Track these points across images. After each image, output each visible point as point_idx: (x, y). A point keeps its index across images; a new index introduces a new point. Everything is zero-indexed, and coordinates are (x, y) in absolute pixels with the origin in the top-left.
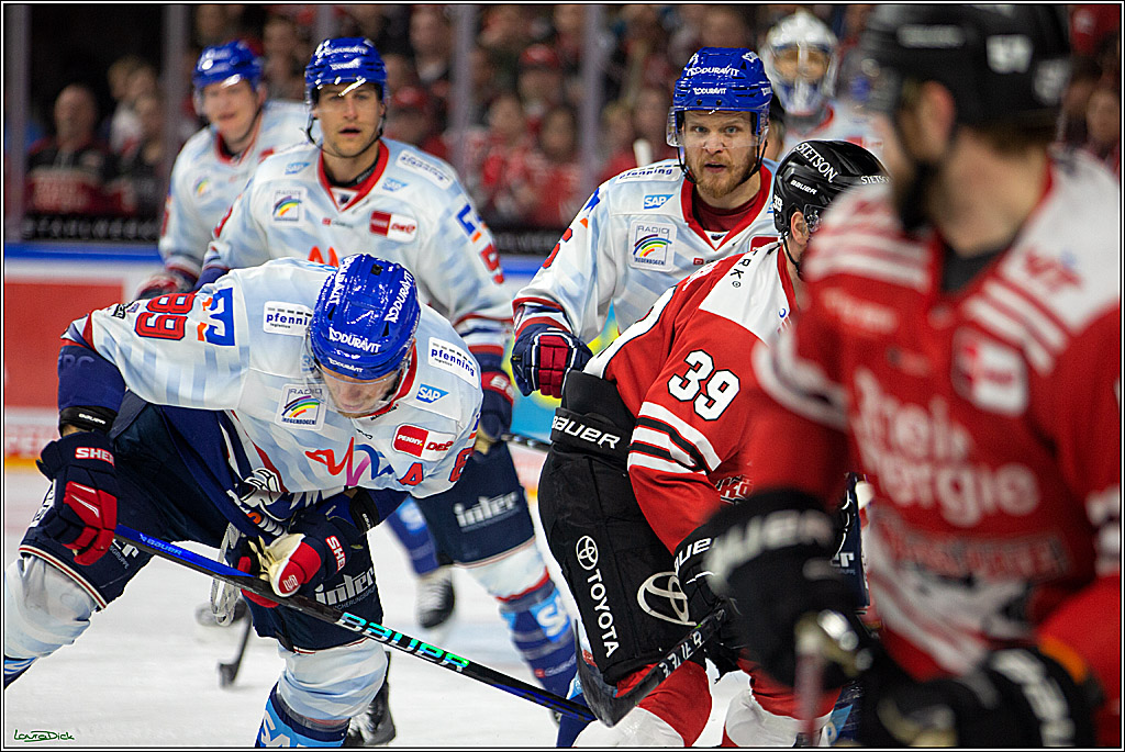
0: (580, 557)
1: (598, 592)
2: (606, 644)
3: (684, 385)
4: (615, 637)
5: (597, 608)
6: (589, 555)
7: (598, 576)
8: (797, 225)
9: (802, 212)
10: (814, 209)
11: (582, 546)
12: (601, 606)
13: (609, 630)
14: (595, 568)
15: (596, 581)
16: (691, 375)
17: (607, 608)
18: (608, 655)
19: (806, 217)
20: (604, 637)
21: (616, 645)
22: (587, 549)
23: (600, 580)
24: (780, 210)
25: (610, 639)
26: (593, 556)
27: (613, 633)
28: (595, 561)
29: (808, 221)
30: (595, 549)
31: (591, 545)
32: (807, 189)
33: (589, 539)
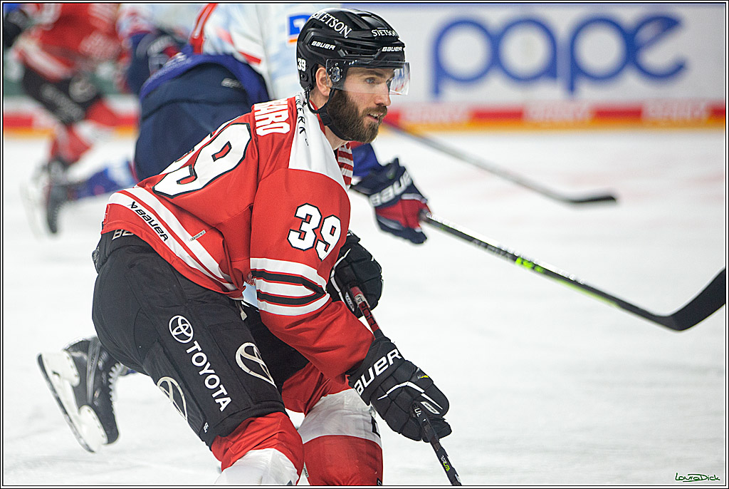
0: (174, 333)
1: (199, 359)
2: (217, 401)
3: (302, 237)
4: (226, 393)
5: (201, 373)
6: (184, 331)
7: (197, 346)
8: (322, 80)
9: (325, 67)
10: (334, 62)
11: (175, 324)
12: (206, 371)
13: (218, 388)
14: (193, 340)
15: (196, 351)
16: (305, 227)
17: (212, 371)
18: (222, 409)
19: (328, 70)
20: (214, 395)
21: (228, 400)
22: (181, 326)
23: (200, 349)
24: (304, 70)
25: (222, 396)
26: (189, 331)
27: (223, 390)
28: (191, 335)
29: (330, 73)
30: (188, 325)
31: (183, 322)
32: (327, 46)
33: (181, 318)
